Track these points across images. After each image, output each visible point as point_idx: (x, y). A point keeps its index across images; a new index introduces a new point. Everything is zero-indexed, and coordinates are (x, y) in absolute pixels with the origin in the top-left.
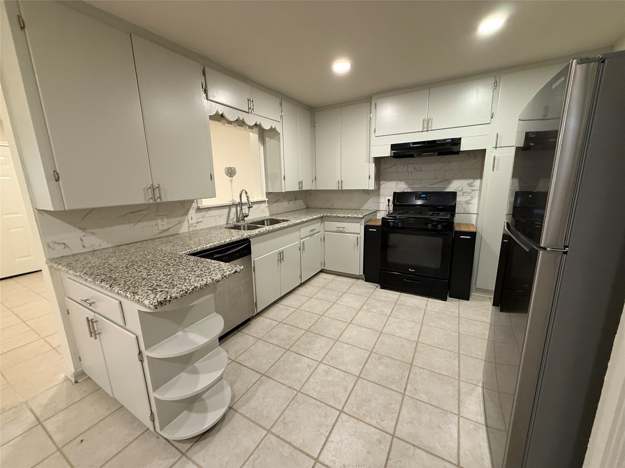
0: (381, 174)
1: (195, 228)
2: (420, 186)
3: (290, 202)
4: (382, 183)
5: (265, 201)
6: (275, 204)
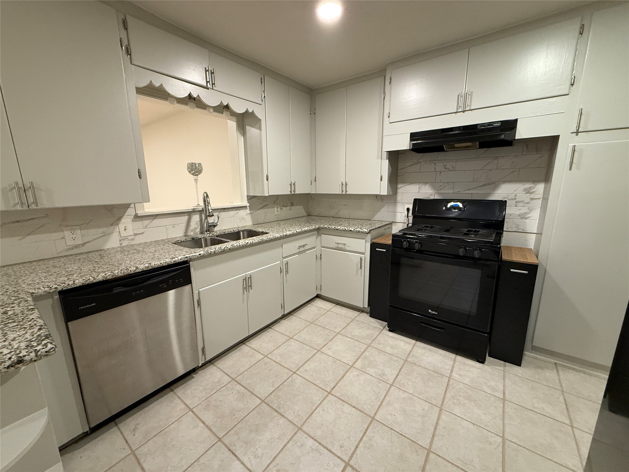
0: (399, 174)
1: (131, 242)
2: (452, 192)
3: (283, 208)
4: (399, 186)
5: (246, 207)
6: (260, 210)
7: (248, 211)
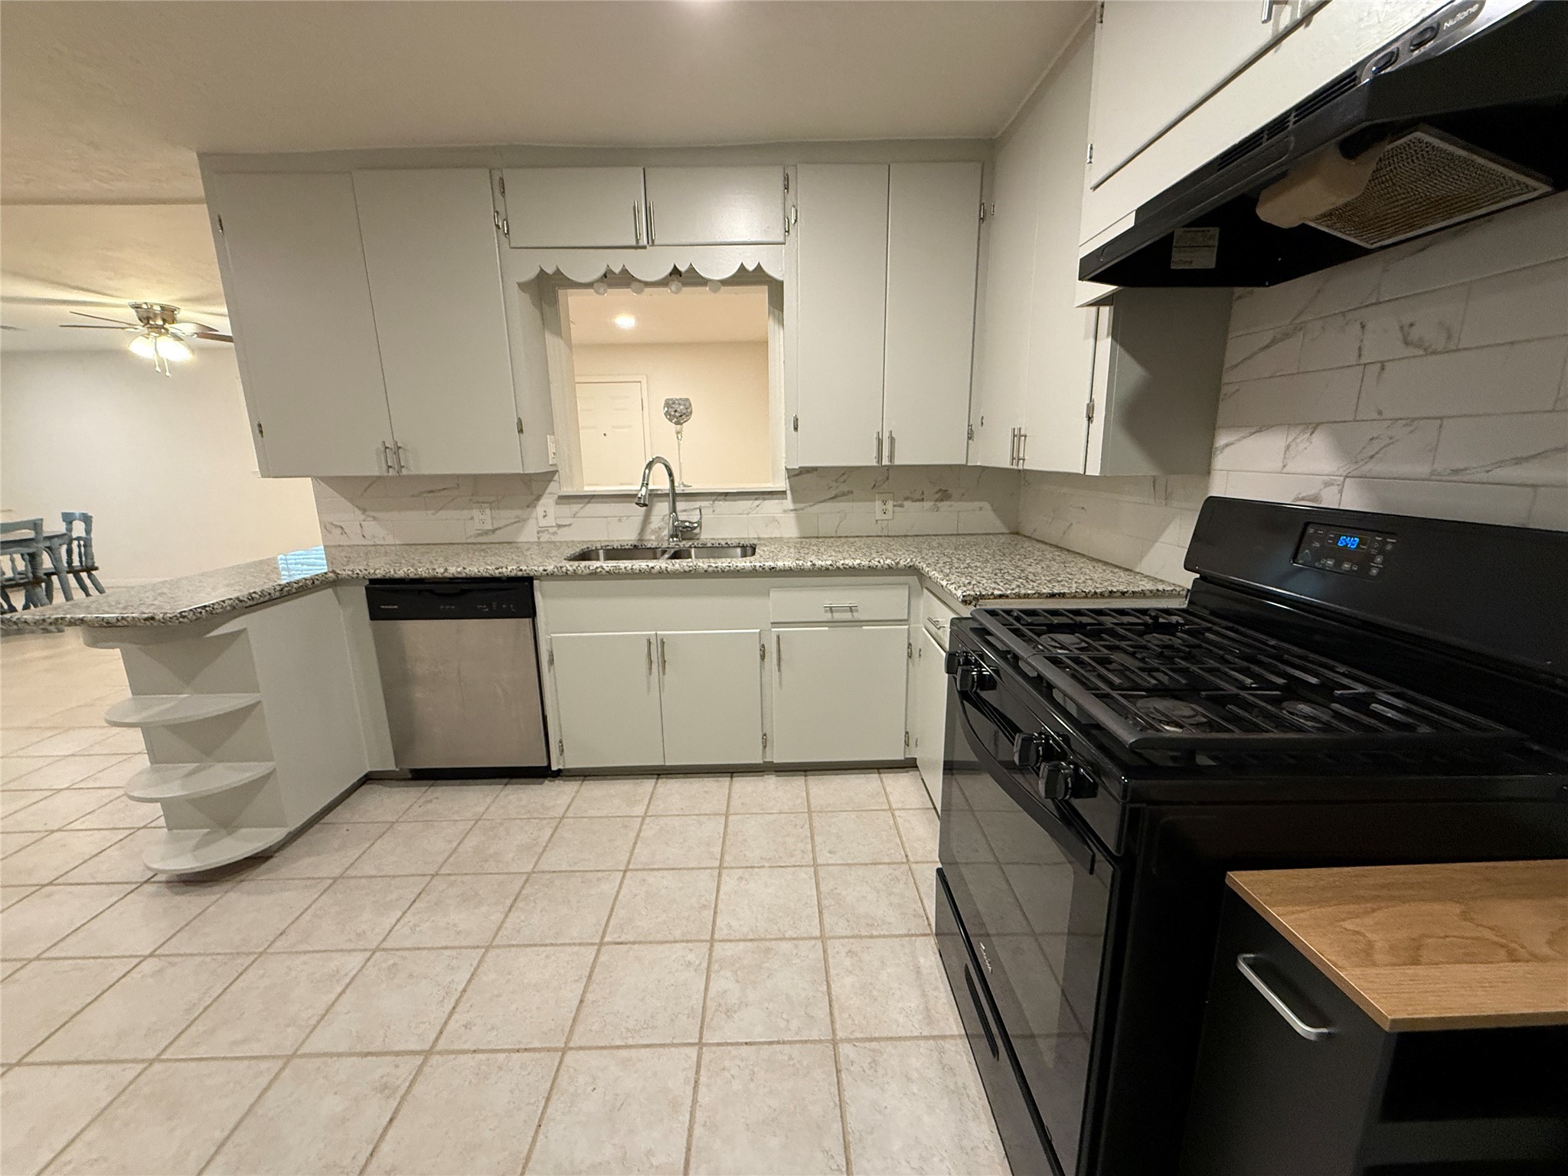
1: (552, 537)
3: (907, 504)
7: (788, 503)
